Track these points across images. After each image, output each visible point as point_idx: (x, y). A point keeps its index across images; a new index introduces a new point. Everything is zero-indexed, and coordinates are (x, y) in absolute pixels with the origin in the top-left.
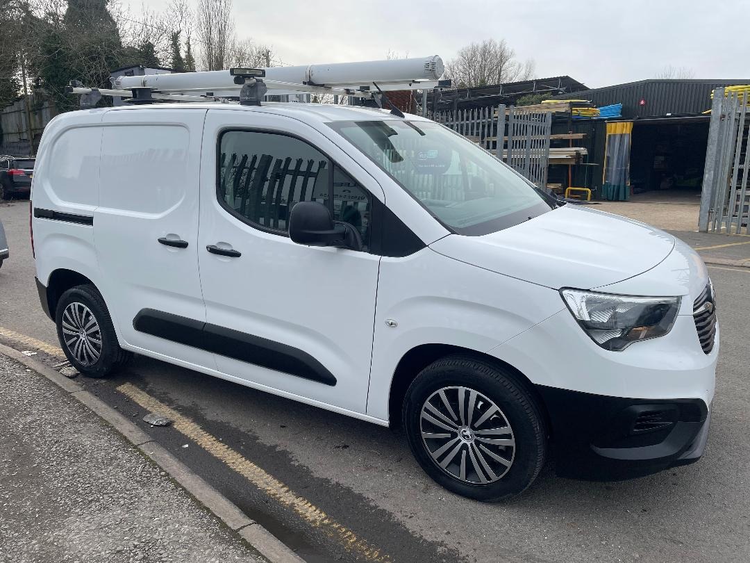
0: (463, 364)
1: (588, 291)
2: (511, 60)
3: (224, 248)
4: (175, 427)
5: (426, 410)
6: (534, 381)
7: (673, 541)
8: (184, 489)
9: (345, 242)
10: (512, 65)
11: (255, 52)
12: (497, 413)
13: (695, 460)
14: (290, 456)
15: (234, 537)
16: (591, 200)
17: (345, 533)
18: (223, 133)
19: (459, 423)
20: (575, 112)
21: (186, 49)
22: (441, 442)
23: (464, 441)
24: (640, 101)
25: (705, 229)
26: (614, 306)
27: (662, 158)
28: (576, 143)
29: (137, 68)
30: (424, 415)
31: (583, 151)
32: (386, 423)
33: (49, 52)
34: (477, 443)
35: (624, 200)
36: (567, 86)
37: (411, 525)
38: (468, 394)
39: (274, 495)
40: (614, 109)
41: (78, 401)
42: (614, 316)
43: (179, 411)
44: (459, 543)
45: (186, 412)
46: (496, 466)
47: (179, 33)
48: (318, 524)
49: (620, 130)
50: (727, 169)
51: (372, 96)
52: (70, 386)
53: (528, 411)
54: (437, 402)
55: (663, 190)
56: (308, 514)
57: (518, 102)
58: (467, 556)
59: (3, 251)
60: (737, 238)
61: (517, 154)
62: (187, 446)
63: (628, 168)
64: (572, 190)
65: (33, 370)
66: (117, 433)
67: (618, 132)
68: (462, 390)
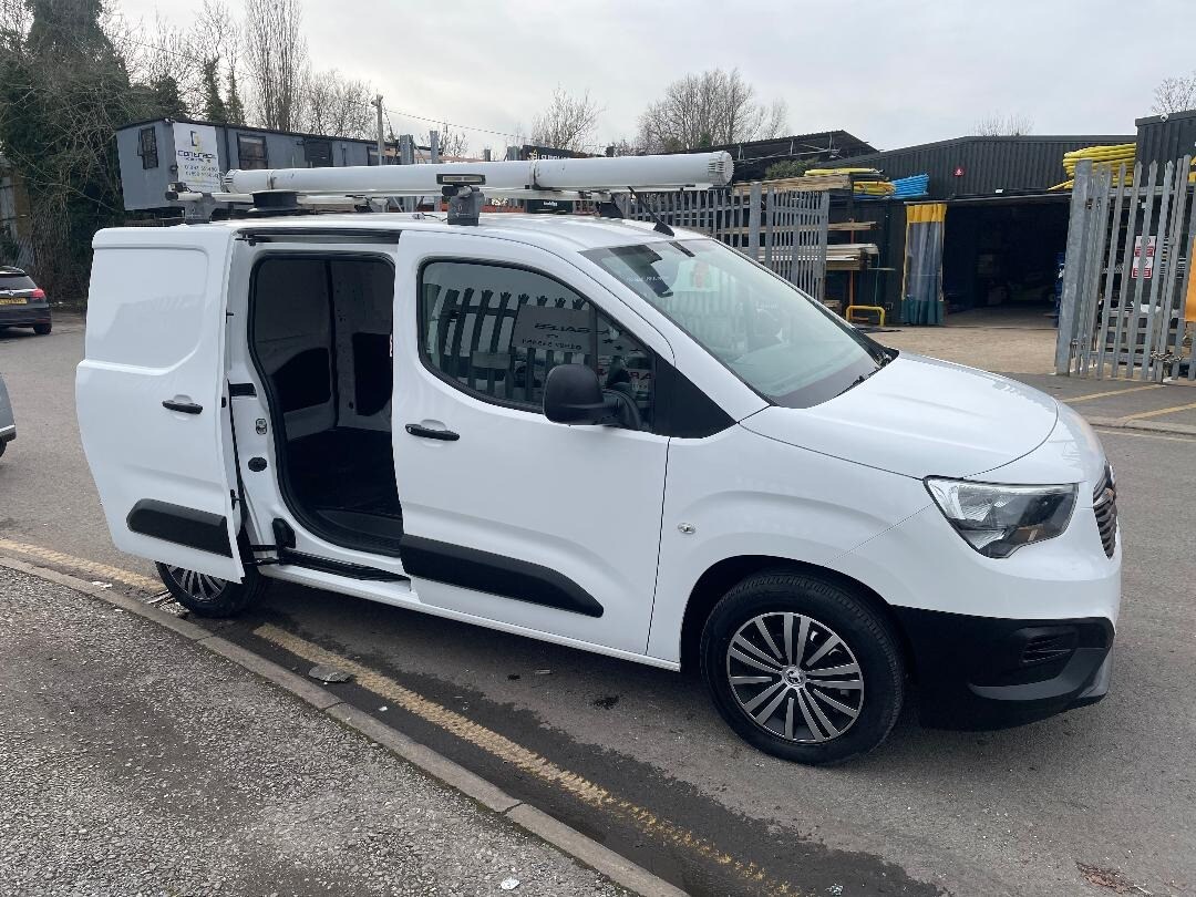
0: (790, 581)
1: (961, 479)
2: (749, 102)
3: (431, 427)
4: (359, 683)
5: (737, 646)
6: (891, 602)
7: (1074, 804)
8: (411, 764)
9: (617, 418)
10: (752, 109)
11: (343, 93)
12: (839, 646)
13: (1098, 698)
14: (536, 717)
15: (502, 821)
16: (886, 324)
17: (639, 814)
18: (424, 266)
19: (784, 661)
20: (858, 188)
21: (228, 87)
22: (758, 688)
23: (789, 686)
24: (955, 171)
25: (1065, 371)
26: (991, 499)
27: (990, 258)
28: (860, 237)
29: (160, 123)
30: (732, 652)
31: (872, 248)
32: (676, 666)
33: (14, 97)
34: (810, 687)
35: (936, 324)
36: (842, 147)
37: (725, 800)
38: (797, 622)
39: (528, 768)
40: (916, 183)
41: (212, 652)
42: (993, 511)
43: (357, 661)
44: (795, 820)
45: (368, 661)
46: (837, 718)
47: (216, 61)
48: (599, 802)
49: (928, 215)
50: (1097, 280)
51: (613, 199)
52: (191, 630)
53: (882, 642)
54: (753, 633)
55: (991, 306)
56: (582, 792)
57: (768, 171)
58: (810, 835)
59: (4, 429)
60: (1113, 383)
61: (781, 254)
62: (385, 708)
63: (941, 274)
64: (855, 310)
65: (125, 611)
66: (287, 693)
67: (925, 219)
68: (789, 617)
